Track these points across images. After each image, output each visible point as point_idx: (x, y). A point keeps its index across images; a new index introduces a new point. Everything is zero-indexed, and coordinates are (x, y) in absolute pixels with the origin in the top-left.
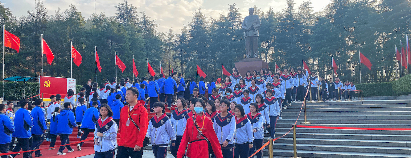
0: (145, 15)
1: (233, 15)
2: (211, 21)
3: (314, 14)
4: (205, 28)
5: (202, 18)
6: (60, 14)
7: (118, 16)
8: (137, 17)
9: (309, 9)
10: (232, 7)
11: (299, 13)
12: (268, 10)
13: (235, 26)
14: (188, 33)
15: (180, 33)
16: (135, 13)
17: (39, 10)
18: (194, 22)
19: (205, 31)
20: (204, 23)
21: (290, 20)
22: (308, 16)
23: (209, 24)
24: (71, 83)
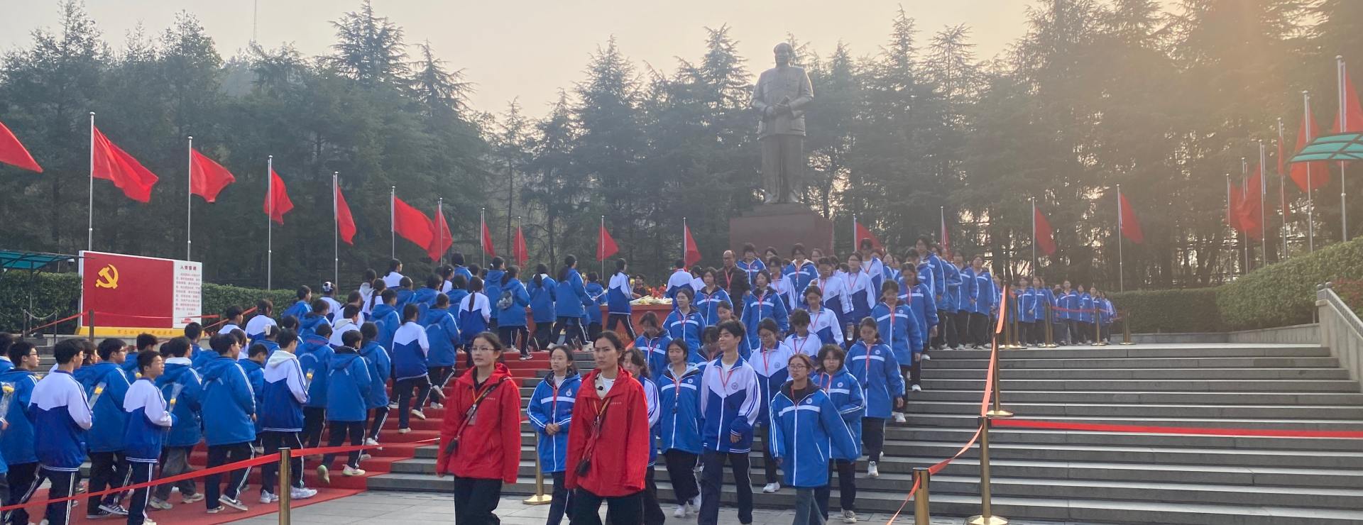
0: (431, 52)
1: (720, 62)
2: (647, 80)
3: (978, 66)
4: (627, 100)
5: (620, 68)
6: (143, 41)
7: (340, 53)
8: (405, 60)
9: (964, 49)
10: (717, 38)
11: (931, 63)
12: (834, 51)
13: (725, 99)
14: (572, 117)
15: (546, 115)
16: (398, 46)
17: (73, 29)
18: (592, 82)
19: (628, 111)
20: (625, 85)
21: (902, 82)
22: (958, 74)
23: (641, 90)
24: (187, 278)
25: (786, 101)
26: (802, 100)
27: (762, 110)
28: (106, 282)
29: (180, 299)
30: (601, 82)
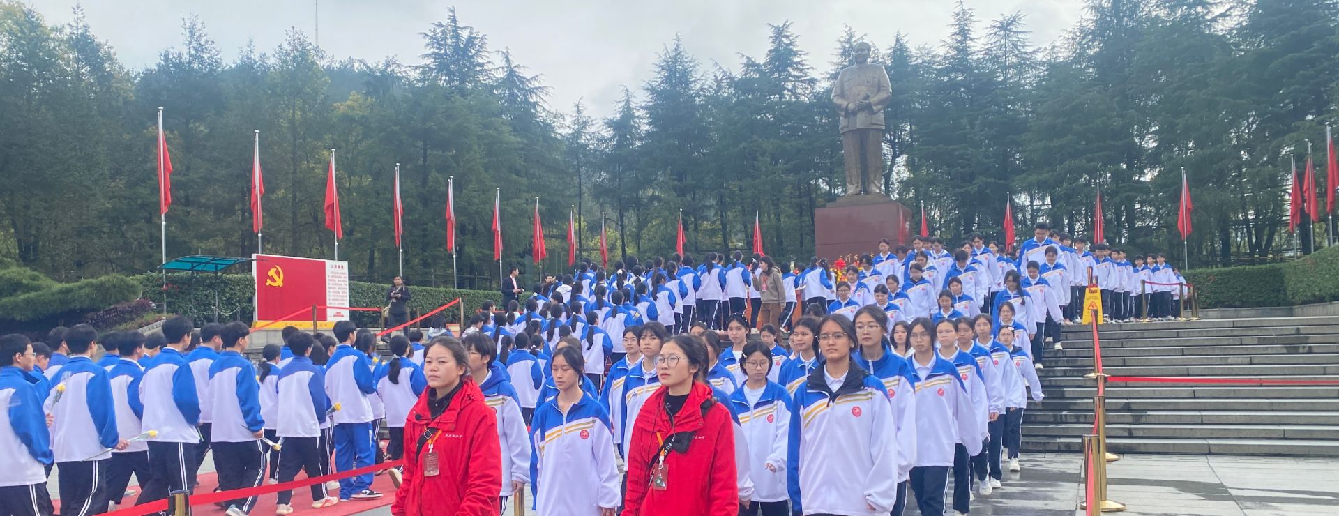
0: (511, 58)
1: (782, 57)
2: (713, 77)
3: (1034, 52)
4: (692, 97)
5: (686, 66)
7: (430, 62)
8: (489, 66)
9: (1020, 36)
10: (779, 33)
11: (987, 51)
12: (893, 42)
13: (786, 92)
14: (638, 114)
16: (483, 54)
17: (195, 49)
18: (660, 80)
19: (695, 107)
20: (691, 82)
21: (963, 72)
22: (1015, 60)
23: (706, 87)
24: (337, 275)
25: (867, 97)
26: (883, 95)
27: (844, 106)
28: (274, 281)
29: (332, 294)
30: (668, 80)
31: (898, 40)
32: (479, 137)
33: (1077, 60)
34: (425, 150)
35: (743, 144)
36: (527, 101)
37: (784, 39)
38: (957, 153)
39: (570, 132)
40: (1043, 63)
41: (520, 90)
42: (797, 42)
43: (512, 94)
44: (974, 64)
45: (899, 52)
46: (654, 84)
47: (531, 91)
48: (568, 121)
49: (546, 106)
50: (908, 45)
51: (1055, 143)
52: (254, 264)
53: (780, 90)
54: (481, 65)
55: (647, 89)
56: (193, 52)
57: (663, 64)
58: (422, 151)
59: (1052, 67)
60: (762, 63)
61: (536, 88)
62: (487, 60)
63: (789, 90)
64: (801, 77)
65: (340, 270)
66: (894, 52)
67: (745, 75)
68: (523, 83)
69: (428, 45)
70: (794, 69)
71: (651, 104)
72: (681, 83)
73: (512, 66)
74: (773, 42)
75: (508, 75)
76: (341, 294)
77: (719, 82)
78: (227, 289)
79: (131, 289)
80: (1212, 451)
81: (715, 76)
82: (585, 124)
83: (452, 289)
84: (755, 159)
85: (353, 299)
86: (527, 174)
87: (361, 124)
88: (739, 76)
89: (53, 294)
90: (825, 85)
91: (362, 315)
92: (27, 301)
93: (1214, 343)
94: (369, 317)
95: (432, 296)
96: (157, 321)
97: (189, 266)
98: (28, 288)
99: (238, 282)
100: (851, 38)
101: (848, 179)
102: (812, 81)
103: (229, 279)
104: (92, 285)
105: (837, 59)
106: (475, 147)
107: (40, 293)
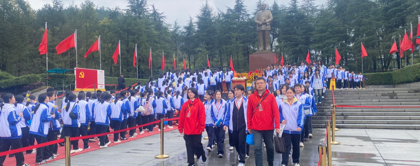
0: (155, 7)
1: (239, 8)
3: (316, 6)
4: (211, 19)
5: (209, 10)
7: (129, 8)
8: (148, 10)
9: (312, 1)
11: (302, 6)
14: (194, 25)
16: (146, 6)
17: (56, 4)
18: (201, 14)
19: (212, 23)
20: (211, 15)
21: (295, 12)
22: (311, 9)
23: (215, 16)
24: (101, 75)
25: (265, 20)
26: (270, 20)
27: (258, 23)
28: (81, 76)
29: (99, 80)
30: (204, 14)
31: (275, 3)
32: (145, 32)
33: (329, 9)
34: (128, 36)
35: (226, 35)
36: (160, 20)
37: (240, 2)
38: (293, 37)
39: (173, 30)
40: (319, 10)
41: (157, 17)
42: (244, 3)
43: (155, 18)
44: (298, 10)
45: (275, 6)
46: (199, 15)
47: (161, 17)
48: (173, 27)
49: (166, 22)
50: (278, 4)
51: (323, 34)
52: (75, 71)
53: (238, 18)
54: (146, 9)
55: (197, 17)
56: (55, 5)
57: (202, 9)
58: (127, 36)
59: (322, 11)
60: (233, 9)
61: (163, 17)
62: (147, 8)
63: (241, 18)
64: (244, 14)
65: (102, 73)
66: (274, 6)
67: (228, 13)
68: (158, 15)
69: (129, 3)
70: (243, 11)
71: (198, 22)
72: (208, 15)
73: (155, 9)
74: (236, 3)
75: (154, 12)
76: (102, 80)
77: (219, 15)
78: (67, 79)
79: (38, 79)
80: (367, 127)
81: (218, 13)
82: (178, 28)
83: (136, 79)
84: (231, 39)
85: (106, 82)
86: (160, 43)
87: (108, 28)
88: (226, 13)
89: (13, 80)
90: (251, 16)
91: (108, 87)
92: (5, 82)
93: (369, 96)
94: (111, 87)
95: (130, 81)
96: (45, 88)
97: (55, 71)
98: (5, 78)
99: (70, 77)
100: (260, 2)
101: (259, 45)
102: (248, 15)
103: (67, 76)
104: (26, 77)
105: (256, 8)
106: (144, 35)
107: (9, 80)
